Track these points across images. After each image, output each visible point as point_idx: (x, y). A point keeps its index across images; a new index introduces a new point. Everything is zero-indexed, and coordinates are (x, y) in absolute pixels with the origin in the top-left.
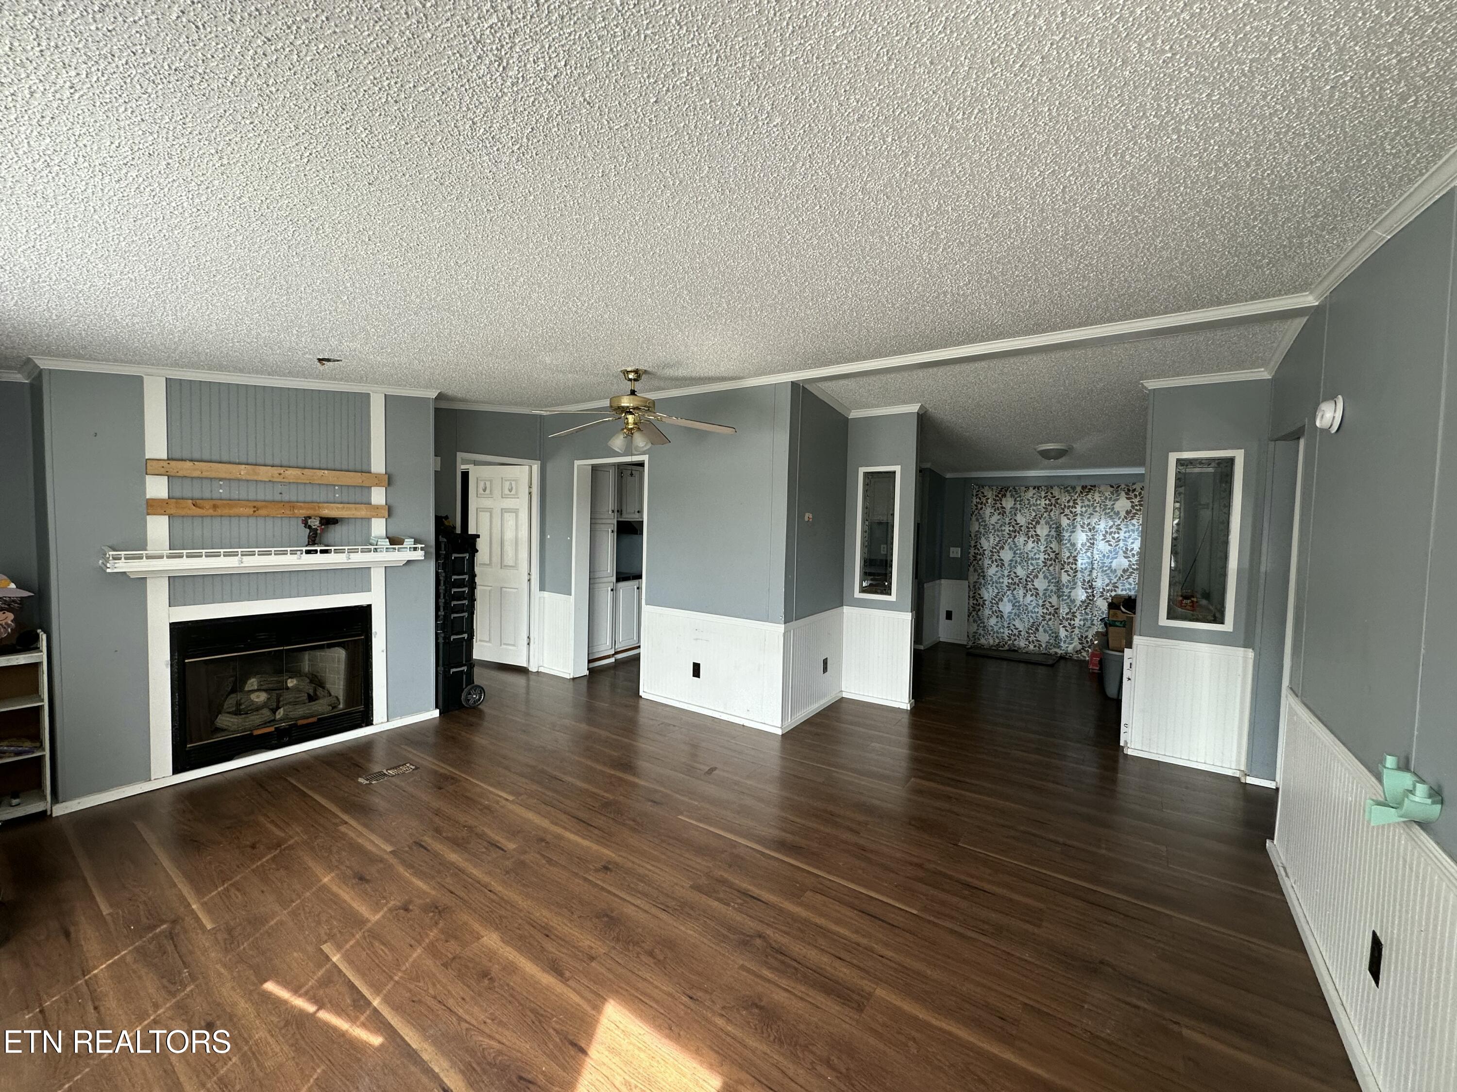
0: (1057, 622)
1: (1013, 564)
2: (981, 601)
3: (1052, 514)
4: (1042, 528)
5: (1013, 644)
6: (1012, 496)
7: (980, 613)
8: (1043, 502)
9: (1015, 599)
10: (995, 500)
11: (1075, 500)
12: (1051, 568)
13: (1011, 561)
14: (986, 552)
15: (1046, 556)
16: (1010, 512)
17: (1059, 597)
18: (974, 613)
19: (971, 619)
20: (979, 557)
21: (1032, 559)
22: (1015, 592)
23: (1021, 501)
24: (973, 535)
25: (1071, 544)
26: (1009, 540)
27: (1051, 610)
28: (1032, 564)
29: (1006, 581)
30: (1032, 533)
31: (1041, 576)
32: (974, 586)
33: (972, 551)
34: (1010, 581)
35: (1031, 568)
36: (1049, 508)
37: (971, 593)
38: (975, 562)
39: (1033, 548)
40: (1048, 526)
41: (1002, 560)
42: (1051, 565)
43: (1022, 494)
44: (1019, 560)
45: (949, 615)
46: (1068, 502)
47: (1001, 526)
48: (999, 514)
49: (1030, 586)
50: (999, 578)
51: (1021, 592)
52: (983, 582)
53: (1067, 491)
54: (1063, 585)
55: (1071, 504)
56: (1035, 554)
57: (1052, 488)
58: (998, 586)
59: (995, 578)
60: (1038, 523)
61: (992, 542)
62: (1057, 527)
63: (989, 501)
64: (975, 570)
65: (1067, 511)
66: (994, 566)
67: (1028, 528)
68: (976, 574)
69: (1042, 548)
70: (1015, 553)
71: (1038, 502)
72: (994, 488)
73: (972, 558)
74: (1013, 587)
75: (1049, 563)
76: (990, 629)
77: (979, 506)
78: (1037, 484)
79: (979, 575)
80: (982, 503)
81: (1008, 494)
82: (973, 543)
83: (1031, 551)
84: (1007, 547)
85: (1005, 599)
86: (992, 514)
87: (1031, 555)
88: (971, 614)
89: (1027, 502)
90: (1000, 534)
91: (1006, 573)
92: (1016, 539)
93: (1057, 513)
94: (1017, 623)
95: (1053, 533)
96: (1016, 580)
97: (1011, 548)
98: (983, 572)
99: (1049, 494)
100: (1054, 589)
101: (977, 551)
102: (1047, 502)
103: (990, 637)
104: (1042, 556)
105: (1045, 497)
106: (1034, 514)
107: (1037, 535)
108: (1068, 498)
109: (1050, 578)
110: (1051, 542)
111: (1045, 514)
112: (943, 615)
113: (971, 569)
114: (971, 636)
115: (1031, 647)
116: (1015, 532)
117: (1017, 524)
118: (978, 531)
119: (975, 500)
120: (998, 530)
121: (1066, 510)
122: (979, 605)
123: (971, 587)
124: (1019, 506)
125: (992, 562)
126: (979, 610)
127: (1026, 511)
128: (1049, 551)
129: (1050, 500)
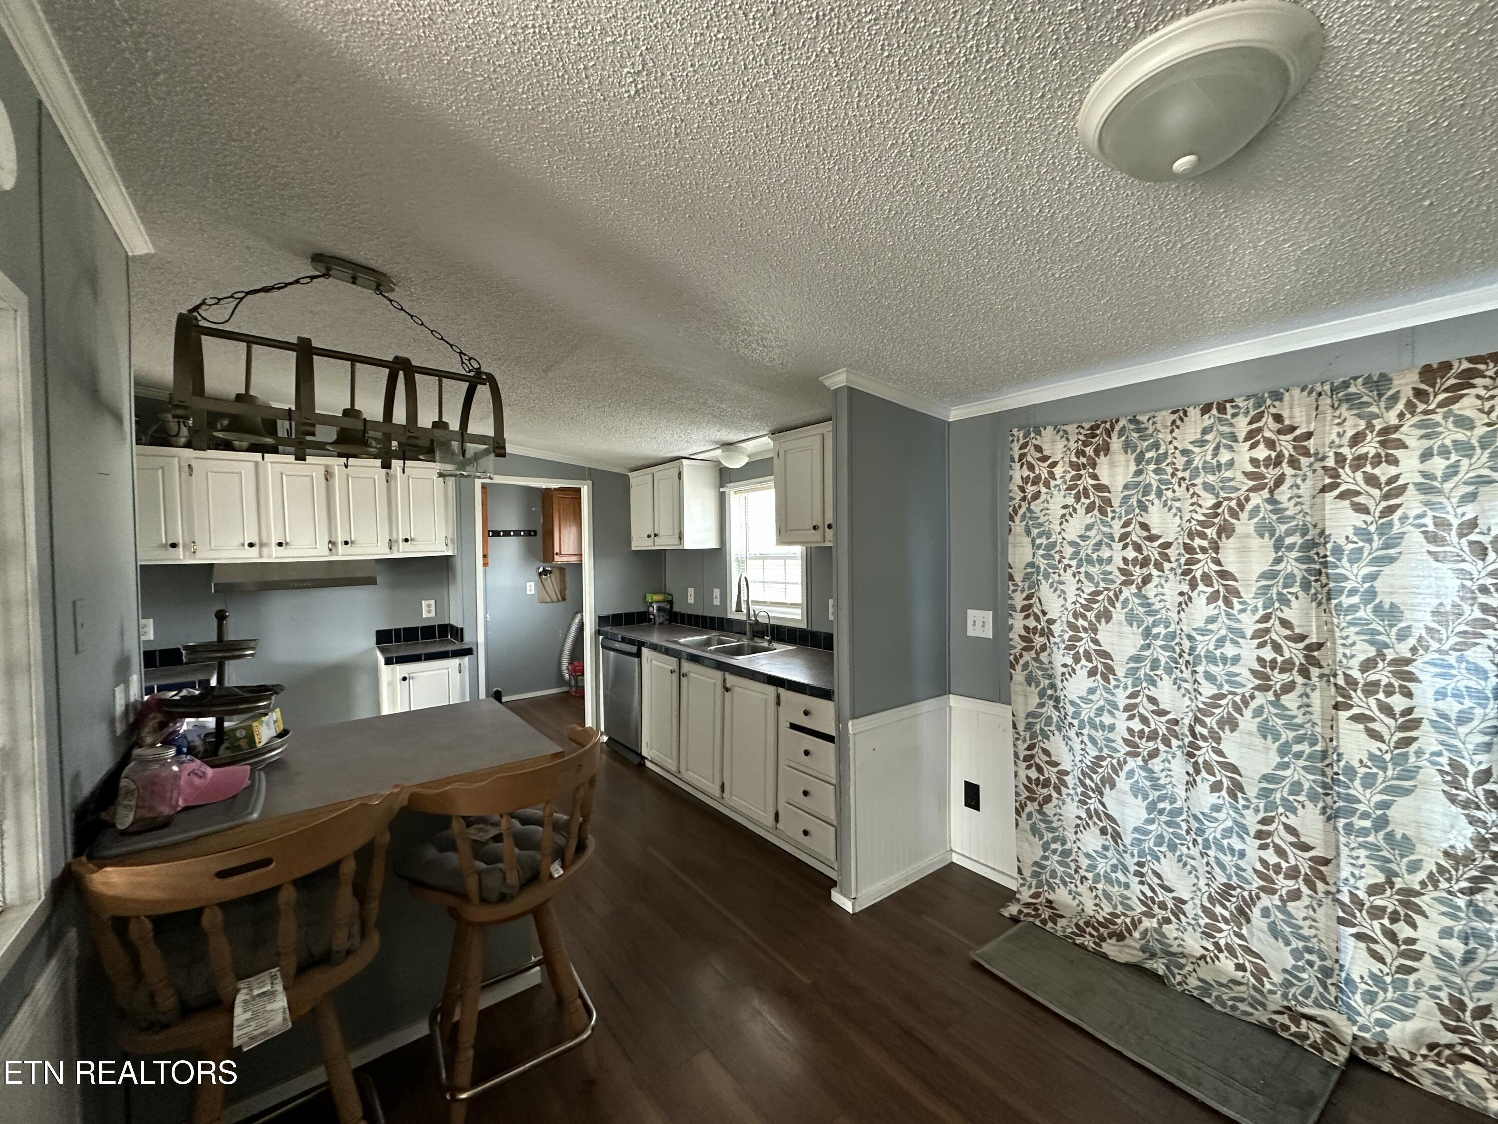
0: (1326, 914)
1: (1145, 670)
2: (1050, 773)
3: (1283, 494)
4: (1244, 550)
5: (1159, 931)
6: (1128, 446)
7: (1049, 809)
8: (1243, 455)
9: (1156, 787)
10: (1075, 466)
11: (1386, 430)
12: (1290, 701)
13: (1137, 659)
14: (1056, 629)
15: (1268, 654)
16: (1125, 500)
17: (1330, 816)
18: (1031, 807)
19: (1025, 824)
20: (1039, 641)
21: (1211, 659)
22: (1156, 765)
23: (1159, 460)
24: (1018, 579)
25: (1378, 610)
26: (1127, 593)
27: (1300, 860)
28: (1210, 677)
29: (1122, 724)
30: (1205, 566)
31: (1247, 722)
32: (1029, 727)
33: (1018, 622)
34: (1137, 725)
35: (1208, 690)
36: (1271, 474)
37: (1022, 747)
38: (1027, 657)
39: (1212, 620)
40: (1268, 541)
41: (1104, 655)
42: (1289, 688)
43: (1164, 436)
44: (1164, 657)
45: (972, 796)
46: (1357, 439)
47: (1098, 546)
48: (1089, 509)
49: (1206, 753)
50: (1100, 711)
51: (1180, 767)
52: (1055, 715)
53: (1349, 399)
54: (1350, 772)
55: (1370, 447)
56: (1221, 642)
57: (1277, 396)
58: (1098, 735)
59: (1087, 712)
60: (1226, 530)
61: (1071, 598)
62: (1311, 545)
63: (1058, 471)
64: (1030, 680)
65: (1350, 479)
66: (1081, 672)
67: (1189, 549)
68: (1034, 691)
69: (1249, 623)
70: (1147, 633)
71: (1225, 456)
72: (1071, 428)
73: (1019, 645)
74: (1146, 746)
75: (1279, 679)
76: (1084, 862)
77: (1030, 489)
78: (1217, 396)
79: (1042, 694)
80: (1036, 481)
81: (1116, 443)
82: (1018, 600)
83: (1203, 632)
84: (1118, 614)
85: (1122, 783)
86: (1069, 511)
87: (1205, 644)
88: (1023, 806)
89: (1181, 461)
90: (1094, 571)
91: (1121, 698)
92: (1150, 591)
93: (1306, 489)
94: (1169, 868)
95: (1291, 565)
96: (1159, 724)
97: (1132, 619)
98: (1052, 686)
99: (1268, 421)
100: (1308, 780)
101: (1031, 623)
102: (1262, 452)
103: (1083, 889)
104: (1249, 653)
105: (1250, 435)
106: (1209, 500)
107: (1224, 575)
108: (1353, 425)
109: (1288, 735)
110: (1285, 601)
111: (1256, 499)
112: (958, 795)
113: (1019, 675)
114: (1027, 873)
115: (1227, 964)
116: (1145, 563)
117: (1152, 538)
118: (1031, 565)
119: (1018, 473)
120: (1090, 561)
121: (1346, 473)
122: (1046, 784)
123: (1021, 727)
124: (1152, 478)
125: (1077, 660)
126: (1048, 799)
127: (1181, 491)
128: (1278, 633)
129: (1271, 444)
